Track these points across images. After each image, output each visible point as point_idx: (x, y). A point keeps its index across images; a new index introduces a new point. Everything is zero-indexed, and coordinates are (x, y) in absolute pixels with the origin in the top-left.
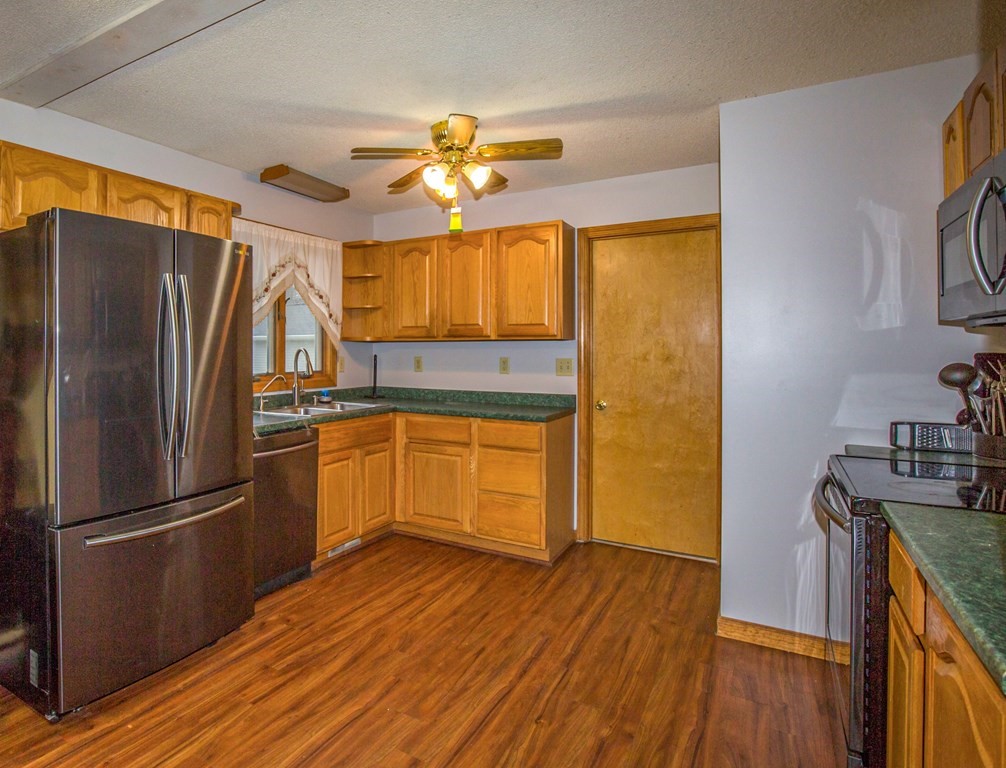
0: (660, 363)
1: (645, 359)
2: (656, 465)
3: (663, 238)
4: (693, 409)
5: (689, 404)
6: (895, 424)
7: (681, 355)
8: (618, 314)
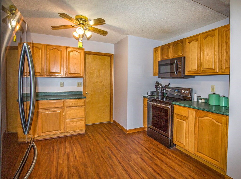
0: (100, 83)
1: (97, 82)
2: (99, 105)
3: (101, 57)
4: (106, 92)
5: (105, 91)
6: (148, 92)
7: (104, 81)
8: (91, 72)
